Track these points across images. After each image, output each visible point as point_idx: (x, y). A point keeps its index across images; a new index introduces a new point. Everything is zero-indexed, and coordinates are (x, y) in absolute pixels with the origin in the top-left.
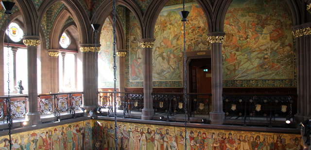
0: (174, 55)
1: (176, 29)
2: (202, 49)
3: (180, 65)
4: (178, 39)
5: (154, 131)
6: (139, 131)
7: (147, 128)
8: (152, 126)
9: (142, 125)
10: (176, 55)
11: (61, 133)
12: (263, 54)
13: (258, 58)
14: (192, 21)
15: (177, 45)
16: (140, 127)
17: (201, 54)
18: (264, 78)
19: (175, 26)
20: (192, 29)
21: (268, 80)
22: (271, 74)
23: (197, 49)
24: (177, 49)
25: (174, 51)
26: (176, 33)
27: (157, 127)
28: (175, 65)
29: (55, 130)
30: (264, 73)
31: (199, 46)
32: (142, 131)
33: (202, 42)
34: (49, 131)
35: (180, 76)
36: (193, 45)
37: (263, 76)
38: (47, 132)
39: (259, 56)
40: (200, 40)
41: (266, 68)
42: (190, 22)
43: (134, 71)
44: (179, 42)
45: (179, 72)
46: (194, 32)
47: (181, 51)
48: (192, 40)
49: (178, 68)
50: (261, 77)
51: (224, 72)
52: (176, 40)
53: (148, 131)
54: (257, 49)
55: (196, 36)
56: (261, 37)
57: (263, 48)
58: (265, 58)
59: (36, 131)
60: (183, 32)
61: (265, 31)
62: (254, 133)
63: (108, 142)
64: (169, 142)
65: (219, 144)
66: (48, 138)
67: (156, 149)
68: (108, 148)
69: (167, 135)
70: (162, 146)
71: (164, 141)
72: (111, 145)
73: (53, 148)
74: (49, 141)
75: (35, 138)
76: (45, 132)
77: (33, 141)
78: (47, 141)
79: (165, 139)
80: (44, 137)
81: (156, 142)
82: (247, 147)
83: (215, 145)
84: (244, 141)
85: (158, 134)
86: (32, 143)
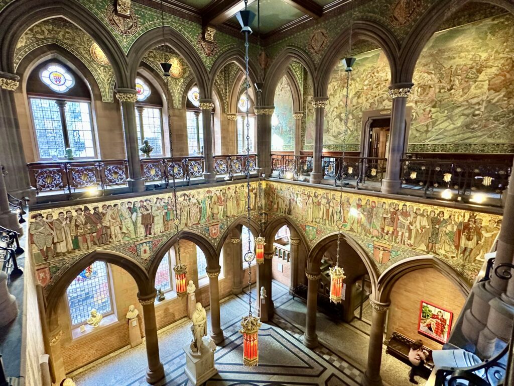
0: (353, 115)
1: (357, 85)
2: (386, 108)
3: (359, 126)
4: (359, 97)
5: (321, 195)
6: (306, 194)
7: (314, 191)
8: (319, 189)
9: (310, 188)
10: (356, 115)
11: (234, 191)
12: (473, 110)
13: (463, 115)
14: (378, 72)
15: (358, 103)
16: (308, 190)
17: (385, 113)
18: (468, 141)
19: (357, 82)
20: (377, 83)
21: (475, 144)
22: (480, 136)
23: (381, 107)
24: (356, 108)
25: (353, 111)
26: (357, 90)
27: (324, 191)
28: (353, 127)
29: (229, 188)
30: (470, 135)
31: (384, 103)
32: (309, 194)
33: (387, 98)
34: (223, 189)
35: (357, 139)
36: (377, 103)
37: (468, 138)
38: (221, 190)
39: (466, 112)
40: (385, 96)
41: (473, 129)
42: (376, 74)
43: (310, 133)
44: (360, 101)
45: (356, 135)
46: (379, 87)
47: (361, 110)
48: (376, 96)
49: (357, 130)
50: (464, 140)
51: (412, 134)
52: (356, 98)
53: (315, 195)
54: (465, 103)
55: (381, 92)
56: (473, 87)
57: (475, 101)
58: (474, 115)
59: (211, 189)
60: (365, 88)
61: (482, 77)
62: (436, 207)
63: (278, 203)
64: (335, 207)
65: (389, 215)
66: (222, 196)
67: (321, 213)
68: (277, 209)
69: (333, 200)
70: (328, 210)
71: (330, 206)
72: (280, 206)
73: (226, 205)
74: (223, 198)
75: (210, 194)
76: (220, 190)
77: (208, 197)
78: (221, 198)
79: (331, 204)
80: (218, 195)
81: (322, 206)
82: (425, 222)
83: (385, 216)
84: (422, 215)
85: (325, 198)
86: (207, 199)
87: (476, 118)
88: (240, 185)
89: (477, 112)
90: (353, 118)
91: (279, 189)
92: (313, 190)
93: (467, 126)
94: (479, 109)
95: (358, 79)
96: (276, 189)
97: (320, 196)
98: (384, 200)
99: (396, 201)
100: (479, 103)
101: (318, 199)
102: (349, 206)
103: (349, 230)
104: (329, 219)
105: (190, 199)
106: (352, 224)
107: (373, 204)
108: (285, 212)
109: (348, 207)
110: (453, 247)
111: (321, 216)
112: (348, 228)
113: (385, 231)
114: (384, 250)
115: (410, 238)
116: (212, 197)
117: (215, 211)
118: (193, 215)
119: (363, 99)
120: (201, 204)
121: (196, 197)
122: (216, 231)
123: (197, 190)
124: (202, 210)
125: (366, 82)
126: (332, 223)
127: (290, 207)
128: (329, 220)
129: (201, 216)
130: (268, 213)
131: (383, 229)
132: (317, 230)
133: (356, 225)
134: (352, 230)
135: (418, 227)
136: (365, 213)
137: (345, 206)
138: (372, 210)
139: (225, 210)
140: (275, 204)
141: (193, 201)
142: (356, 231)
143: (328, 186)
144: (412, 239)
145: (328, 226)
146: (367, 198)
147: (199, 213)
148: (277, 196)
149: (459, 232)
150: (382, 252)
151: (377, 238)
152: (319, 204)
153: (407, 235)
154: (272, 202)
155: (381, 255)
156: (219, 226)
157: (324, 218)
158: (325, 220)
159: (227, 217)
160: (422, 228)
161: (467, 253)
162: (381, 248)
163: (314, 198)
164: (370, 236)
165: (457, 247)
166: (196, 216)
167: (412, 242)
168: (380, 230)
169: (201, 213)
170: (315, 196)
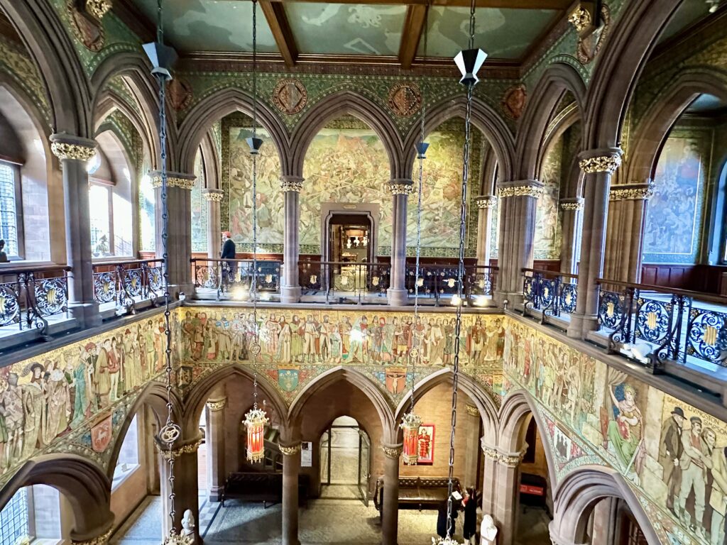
0: (308, 206)
1: (312, 167)
2: (351, 201)
3: (317, 221)
4: (315, 183)
5: (304, 319)
6: (278, 320)
7: (292, 315)
8: (300, 311)
9: (283, 311)
10: (312, 206)
11: (136, 337)
12: (434, 215)
13: (426, 218)
14: (338, 157)
15: (314, 191)
17: (350, 207)
18: (432, 245)
19: (311, 162)
20: (338, 170)
21: (438, 248)
22: (441, 241)
23: (344, 200)
24: (312, 197)
25: (307, 200)
26: (312, 174)
28: (309, 221)
29: (128, 332)
30: (432, 239)
31: (348, 195)
33: (351, 190)
34: (118, 334)
35: (316, 238)
36: (338, 194)
37: (432, 242)
38: (114, 339)
39: (428, 216)
40: (348, 188)
41: (435, 233)
42: (335, 158)
43: (238, 226)
44: (316, 188)
45: (315, 232)
46: (341, 176)
47: (319, 200)
48: (337, 186)
49: (314, 226)
50: (429, 243)
51: (382, 235)
52: (311, 184)
54: (427, 207)
55: (343, 182)
56: (432, 192)
57: (434, 206)
58: (435, 220)
59: (95, 339)
60: (323, 173)
61: (438, 184)
62: (448, 315)
63: (217, 344)
64: (329, 334)
65: (402, 332)
66: (115, 350)
67: (306, 345)
68: (216, 354)
69: (325, 324)
70: (317, 340)
71: (320, 333)
72: (222, 348)
73: (123, 368)
74: (117, 356)
75: (93, 352)
76: (111, 338)
77: (89, 360)
78: (113, 355)
79: (323, 330)
80: (109, 349)
81: (307, 336)
82: (439, 333)
83: (397, 333)
84: (436, 326)
85: (311, 323)
86: (87, 364)
87: (436, 223)
88: (146, 321)
89: (437, 218)
90: (309, 210)
91: (219, 318)
92: (290, 314)
93: (430, 229)
94: (438, 215)
95: (313, 160)
96: (211, 319)
97: (302, 321)
98: (395, 314)
99: (408, 314)
100: (437, 209)
101: (300, 325)
102: (350, 328)
103: (352, 362)
104: (321, 352)
105: (47, 375)
106: (356, 353)
107: (382, 321)
108: (234, 356)
109: (348, 330)
110: (466, 354)
111: (305, 351)
112: (350, 359)
113: (399, 353)
114: (398, 376)
115: (425, 354)
116: (97, 356)
117: (103, 388)
118: (55, 412)
119: (320, 187)
120: (74, 380)
121: (62, 366)
122: (104, 434)
123: (65, 348)
124: (77, 395)
125: (324, 166)
126: (326, 357)
127: (244, 347)
128: (319, 355)
129: (73, 411)
130: (191, 365)
131: (395, 350)
132: (299, 373)
133: (361, 353)
134: (355, 360)
135: (433, 340)
136: (373, 335)
137: (344, 329)
138: (381, 328)
139: (122, 380)
140: (210, 346)
141: (57, 376)
142: (361, 361)
143: (315, 304)
144: (428, 354)
145: (318, 363)
146: (373, 314)
147: (68, 405)
148: (213, 332)
149: (469, 336)
150: (396, 380)
151: (389, 363)
152: (302, 333)
153: (422, 351)
154: (202, 344)
155: (395, 384)
156: (110, 420)
157: (312, 352)
158: (313, 355)
159: (125, 393)
160: (437, 339)
161: (477, 357)
162: (395, 374)
163: (292, 326)
164: (381, 363)
165: (469, 353)
166: (63, 414)
167: (428, 358)
168: (392, 352)
169: (72, 402)
170: (294, 322)
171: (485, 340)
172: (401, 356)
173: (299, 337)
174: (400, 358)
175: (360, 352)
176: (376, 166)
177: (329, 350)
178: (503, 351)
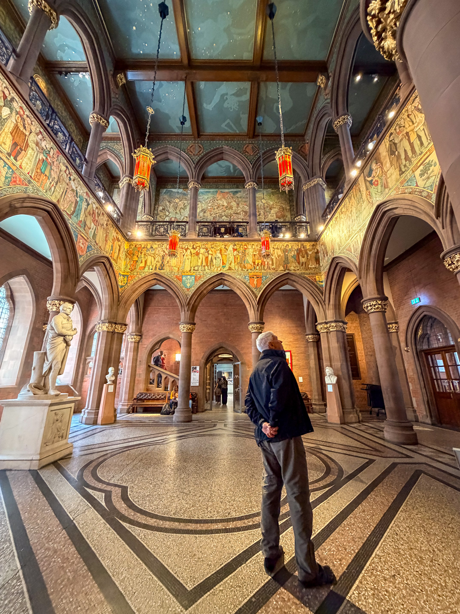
1: (203, 205)
4: (205, 212)
5: (199, 246)
6: (184, 247)
7: (192, 244)
8: (197, 242)
9: (187, 242)
11: (106, 223)
14: (217, 200)
15: (204, 216)
16: (185, 244)
20: (217, 206)
23: (221, 220)
26: (203, 208)
27: (203, 243)
29: (103, 214)
31: (223, 218)
32: (186, 247)
34: (99, 209)
36: (218, 217)
38: (97, 208)
40: (223, 214)
44: (205, 214)
46: (219, 209)
48: (217, 213)
55: (220, 211)
59: (90, 195)
60: (209, 208)
62: (284, 243)
63: (146, 262)
64: (214, 254)
65: (258, 252)
67: (200, 261)
68: (144, 267)
69: (212, 249)
70: (207, 258)
71: (209, 254)
73: (98, 228)
74: (97, 218)
75: (88, 200)
76: (96, 205)
78: (95, 215)
79: (210, 252)
80: (94, 209)
81: (201, 256)
82: (280, 252)
83: (254, 253)
84: (277, 249)
85: (203, 249)
86: (85, 200)
91: (149, 247)
95: (204, 202)
97: (198, 248)
98: (253, 243)
101: (197, 250)
103: (228, 270)
104: (209, 264)
105: (70, 179)
107: (245, 247)
108: (156, 268)
109: (225, 252)
110: (297, 264)
111: (199, 264)
112: (227, 268)
113: (256, 264)
114: (257, 278)
115: (273, 264)
116: (89, 204)
117: (88, 223)
118: (68, 199)
119: (208, 214)
120: (79, 199)
121: (76, 184)
122: (83, 246)
124: (78, 207)
125: (210, 205)
126: (212, 267)
128: (208, 266)
129: (74, 211)
130: (128, 274)
132: (195, 277)
134: (230, 269)
135: (277, 256)
136: (240, 254)
137: (223, 251)
138: (245, 251)
139: (96, 233)
140: (142, 262)
141: (73, 185)
142: (234, 269)
144: (274, 264)
145: (207, 271)
146: (240, 243)
147: (73, 205)
148: (145, 255)
149: (298, 254)
150: (256, 280)
151: (251, 270)
152: (198, 254)
153: (271, 263)
154: (137, 261)
155: (255, 282)
156: (87, 244)
157: (203, 265)
158: (204, 266)
159: (96, 242)
160: (279, 256)
161: (304, 265)
162: (255, 277)
163: (192, 250)
164: (246, 270)
165: (299, 263)
166: (71, 206)
167: (274, 266)
168: (252, 264)
169: (75, 207)
170: (193, 248)
171: (307, 256)
172: (258, 265)
173: (196, 257)
174: (258, 267)
175: (233, 264)
176: (238, 204)
177: (214, 263)
178: (319, 262)
